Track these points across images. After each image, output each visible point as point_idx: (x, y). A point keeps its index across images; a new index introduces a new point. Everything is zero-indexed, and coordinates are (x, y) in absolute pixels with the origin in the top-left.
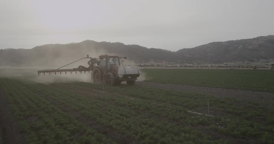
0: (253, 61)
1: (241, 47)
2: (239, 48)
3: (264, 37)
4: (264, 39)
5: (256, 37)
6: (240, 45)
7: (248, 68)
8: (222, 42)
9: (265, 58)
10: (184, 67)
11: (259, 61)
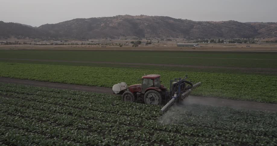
0: (114, 38)
1: (103, 24)
2: (102, 25)
3: (122, 16)
4: (122, 18)
5: (115, 16)
6: (102, 23)
7: (114, 45)
8: (85, 19)
9: (124, 36)
10: (55, 45)
11: (119, 38)
